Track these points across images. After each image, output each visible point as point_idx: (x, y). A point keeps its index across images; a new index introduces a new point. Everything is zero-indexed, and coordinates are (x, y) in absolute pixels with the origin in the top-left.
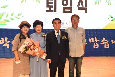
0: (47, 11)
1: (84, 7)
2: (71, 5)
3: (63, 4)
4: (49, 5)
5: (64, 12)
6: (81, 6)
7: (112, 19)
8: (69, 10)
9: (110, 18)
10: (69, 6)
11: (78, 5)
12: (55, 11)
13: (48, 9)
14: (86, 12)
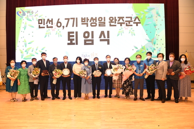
0: (68, 44)
1: (106, 38)
2: (93, 37)
3: (84, 36)
4: (71, 38)
5: (85, 44)
6: (102, 38)
7: (137, 50)
8: (91, 42)
9: (134, 49)
10: (90, 38)
11: (100, 37)
12: (77, 44)
13: (69, 42)
14: (108, 44)
